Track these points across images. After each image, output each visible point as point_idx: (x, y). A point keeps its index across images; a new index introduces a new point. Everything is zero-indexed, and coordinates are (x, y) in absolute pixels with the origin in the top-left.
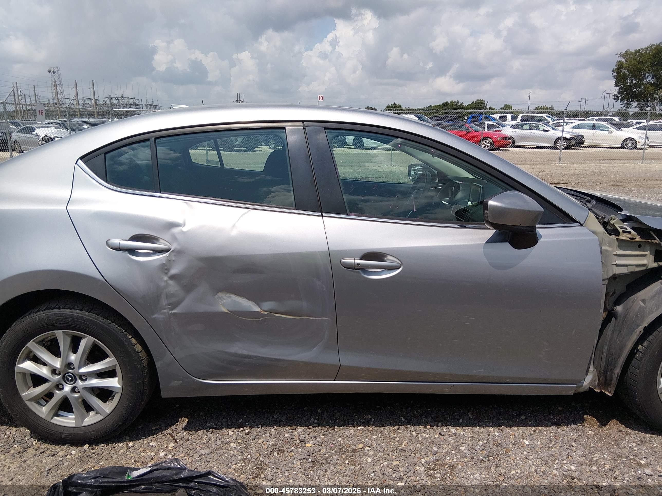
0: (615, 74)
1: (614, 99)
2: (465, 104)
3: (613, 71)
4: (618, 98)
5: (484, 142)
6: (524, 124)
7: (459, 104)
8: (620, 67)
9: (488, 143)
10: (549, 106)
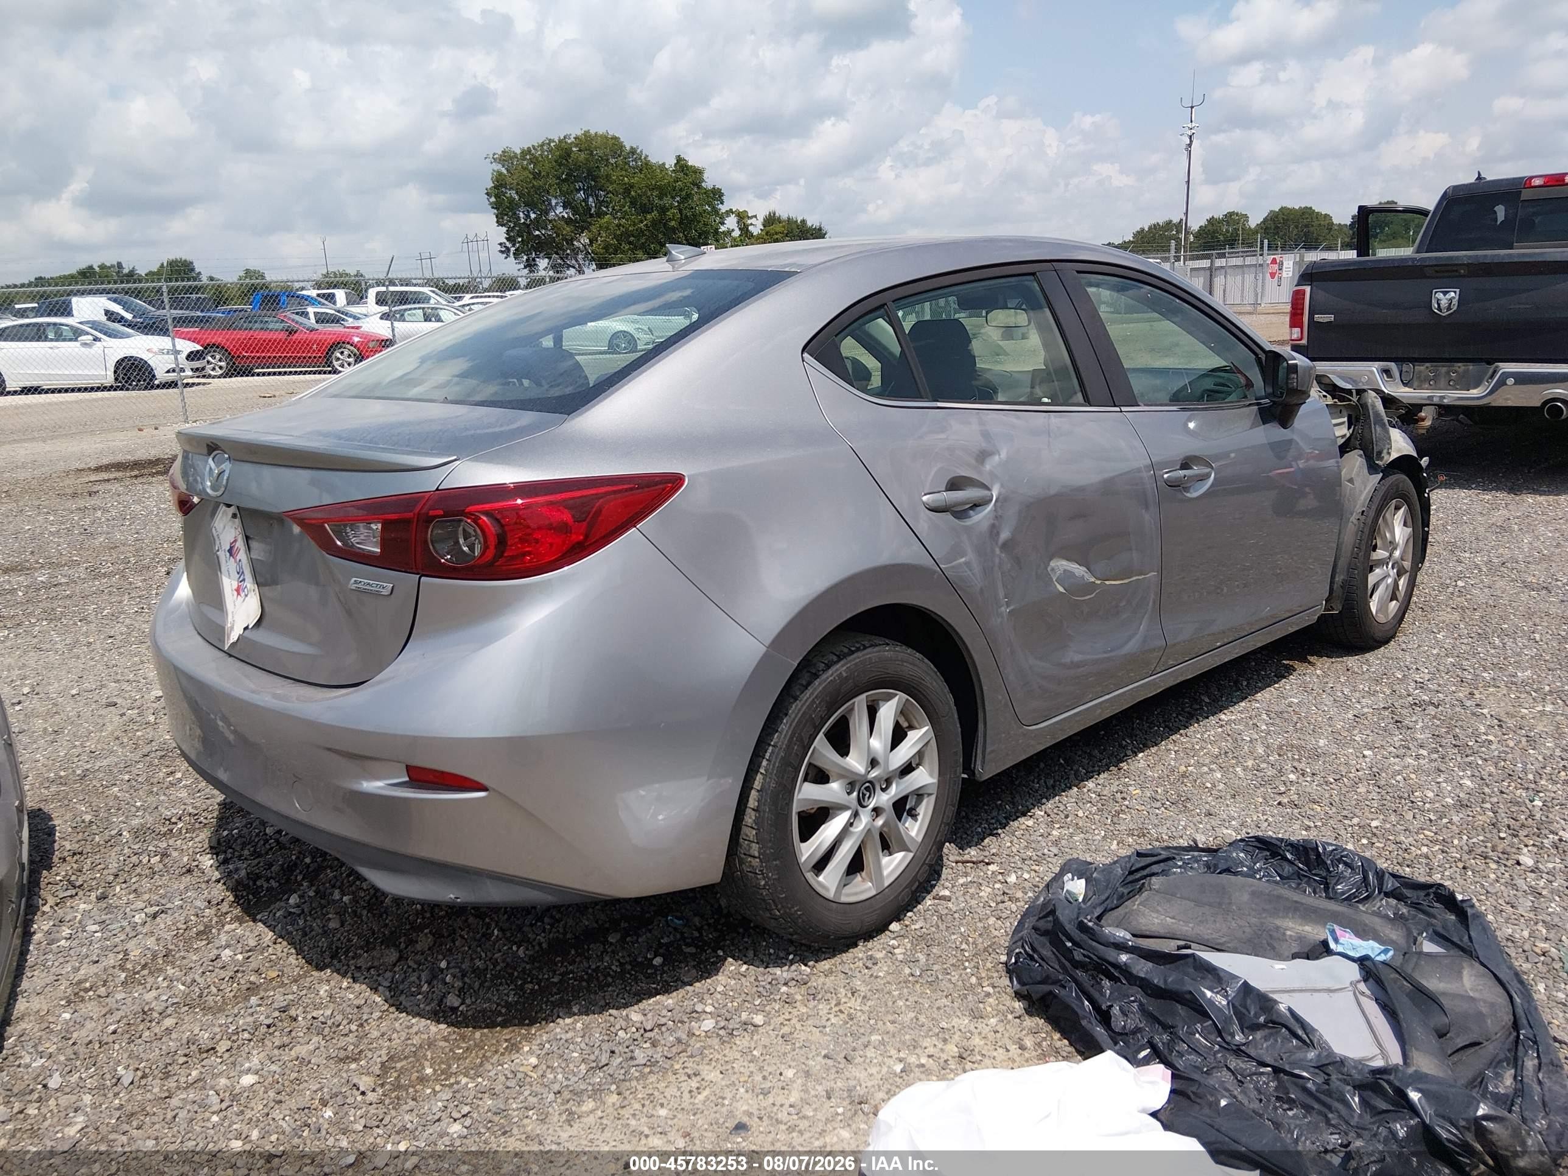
0: (493, 199)
1: (501, 252)
2: (142, 271)
3: (487, 194)
4: (508, 249)
5: (338, 355)
6: (406, 310)
7: (126, 271)
8: (499, 186)
9: (349, 356)
10: (353, 272)
